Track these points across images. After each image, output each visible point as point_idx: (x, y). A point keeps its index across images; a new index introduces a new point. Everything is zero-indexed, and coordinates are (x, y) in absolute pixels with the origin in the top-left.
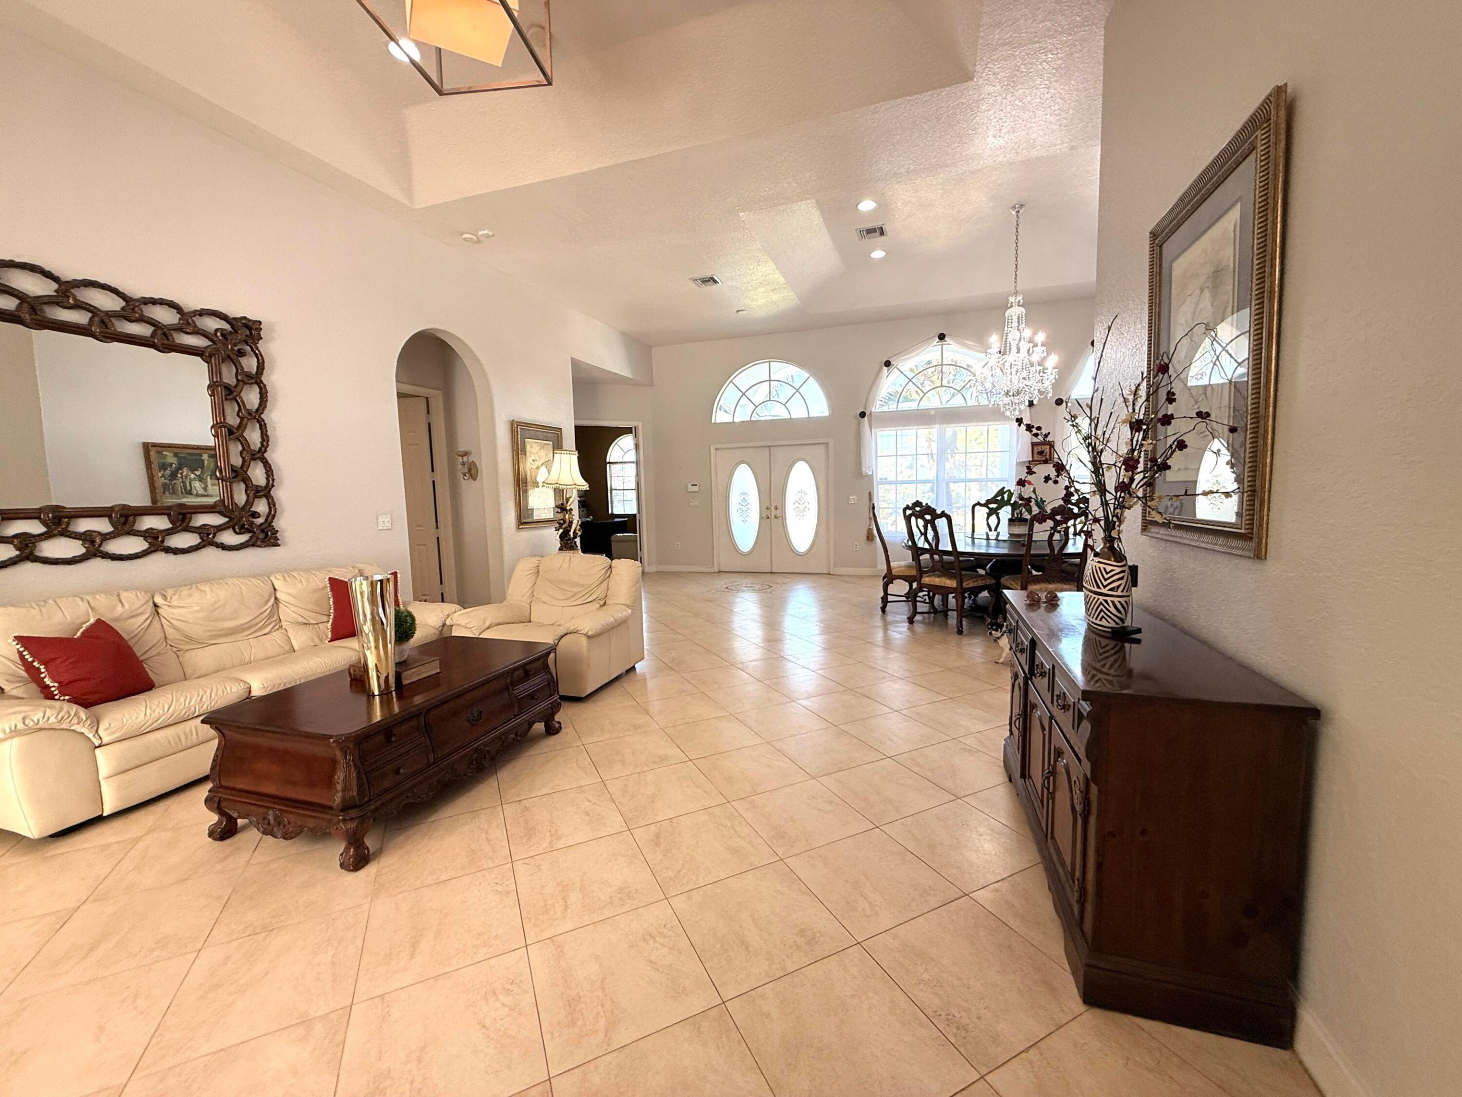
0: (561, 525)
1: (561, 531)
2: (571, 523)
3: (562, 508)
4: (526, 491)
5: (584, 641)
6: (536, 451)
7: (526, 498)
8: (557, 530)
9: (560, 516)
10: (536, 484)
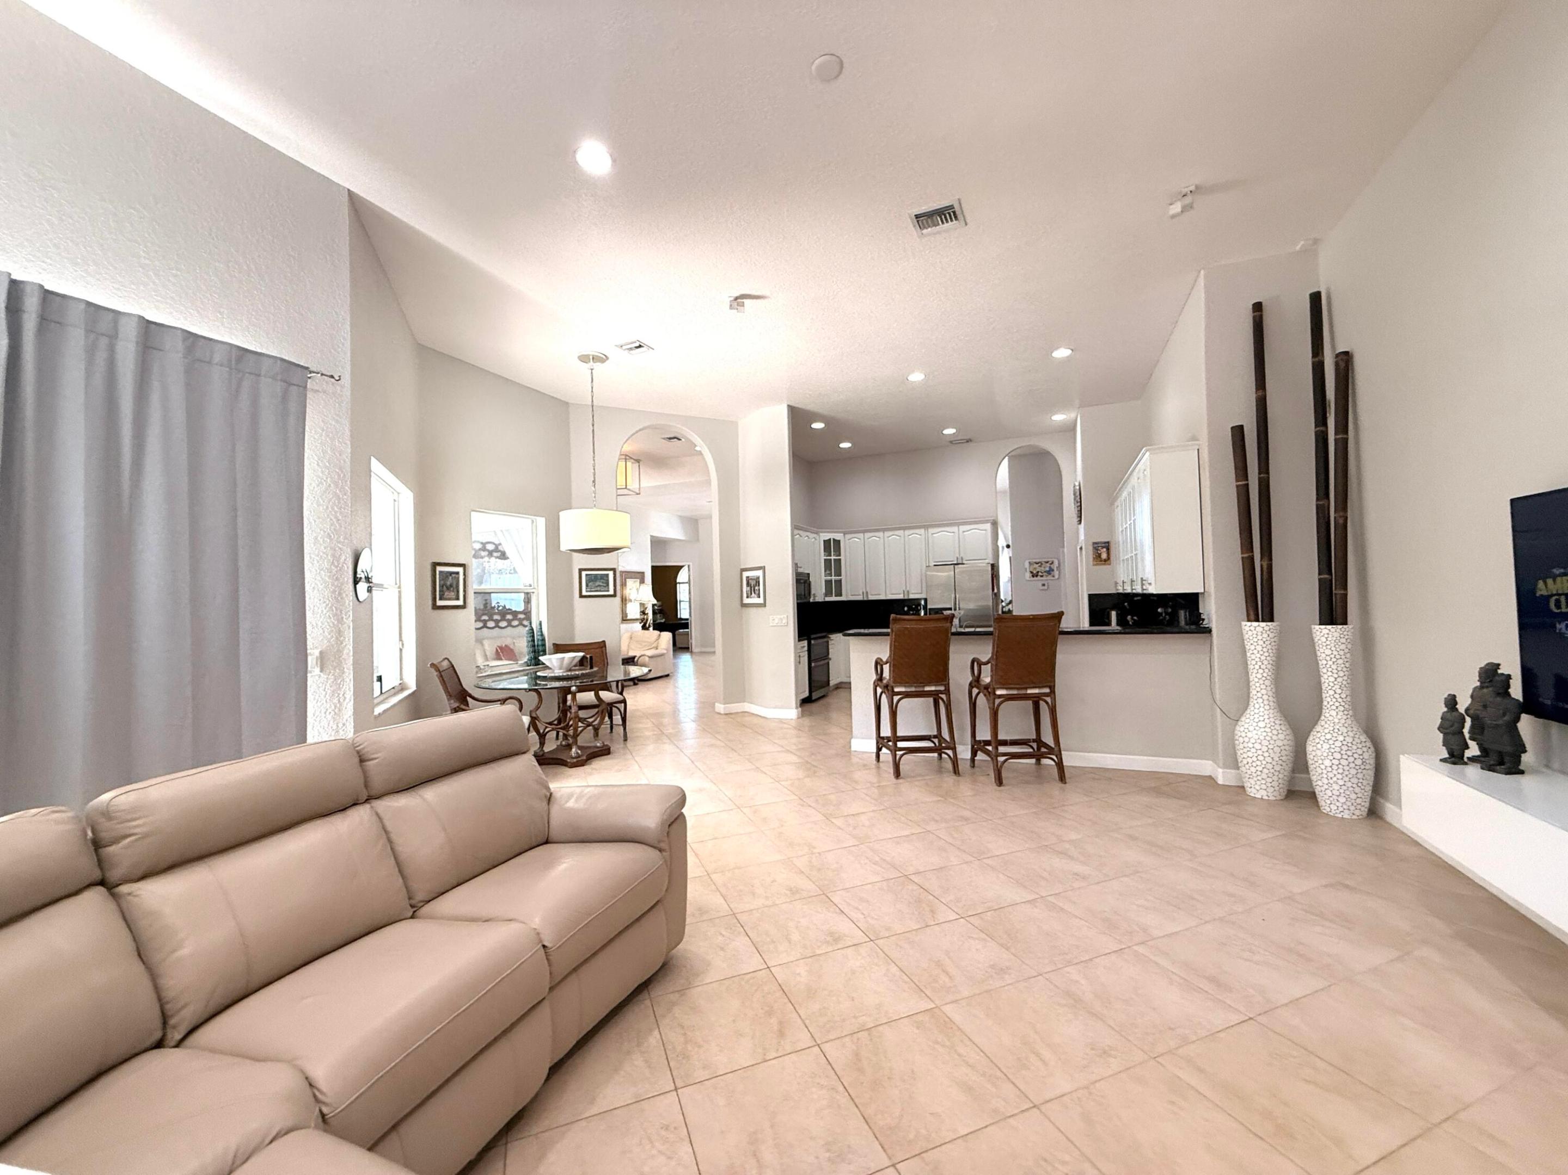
0: (642, 621)
1: (642, 624)
2: (647, 620)
3: (643, 613)
4: (626, 604)
5: (647, 659)
6: (632, 584)
7: (626, 607)
8: (640, 623)
9: (642, 617)
10: (631, 601)
